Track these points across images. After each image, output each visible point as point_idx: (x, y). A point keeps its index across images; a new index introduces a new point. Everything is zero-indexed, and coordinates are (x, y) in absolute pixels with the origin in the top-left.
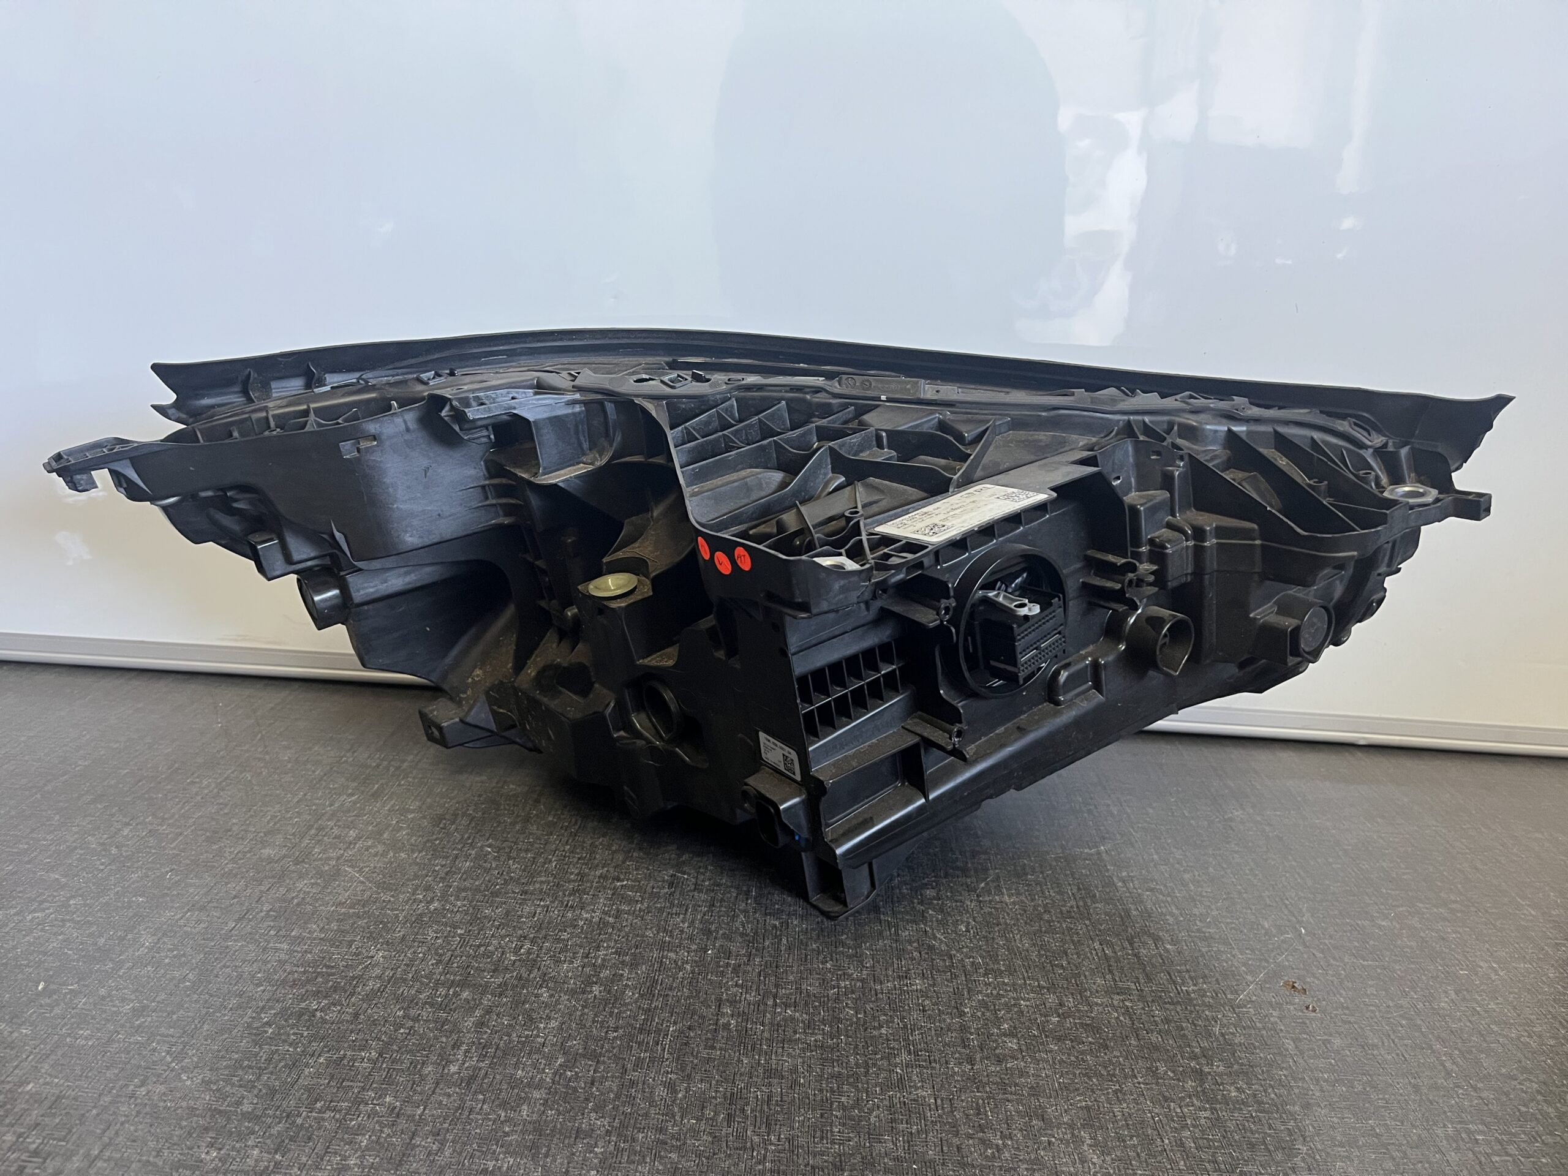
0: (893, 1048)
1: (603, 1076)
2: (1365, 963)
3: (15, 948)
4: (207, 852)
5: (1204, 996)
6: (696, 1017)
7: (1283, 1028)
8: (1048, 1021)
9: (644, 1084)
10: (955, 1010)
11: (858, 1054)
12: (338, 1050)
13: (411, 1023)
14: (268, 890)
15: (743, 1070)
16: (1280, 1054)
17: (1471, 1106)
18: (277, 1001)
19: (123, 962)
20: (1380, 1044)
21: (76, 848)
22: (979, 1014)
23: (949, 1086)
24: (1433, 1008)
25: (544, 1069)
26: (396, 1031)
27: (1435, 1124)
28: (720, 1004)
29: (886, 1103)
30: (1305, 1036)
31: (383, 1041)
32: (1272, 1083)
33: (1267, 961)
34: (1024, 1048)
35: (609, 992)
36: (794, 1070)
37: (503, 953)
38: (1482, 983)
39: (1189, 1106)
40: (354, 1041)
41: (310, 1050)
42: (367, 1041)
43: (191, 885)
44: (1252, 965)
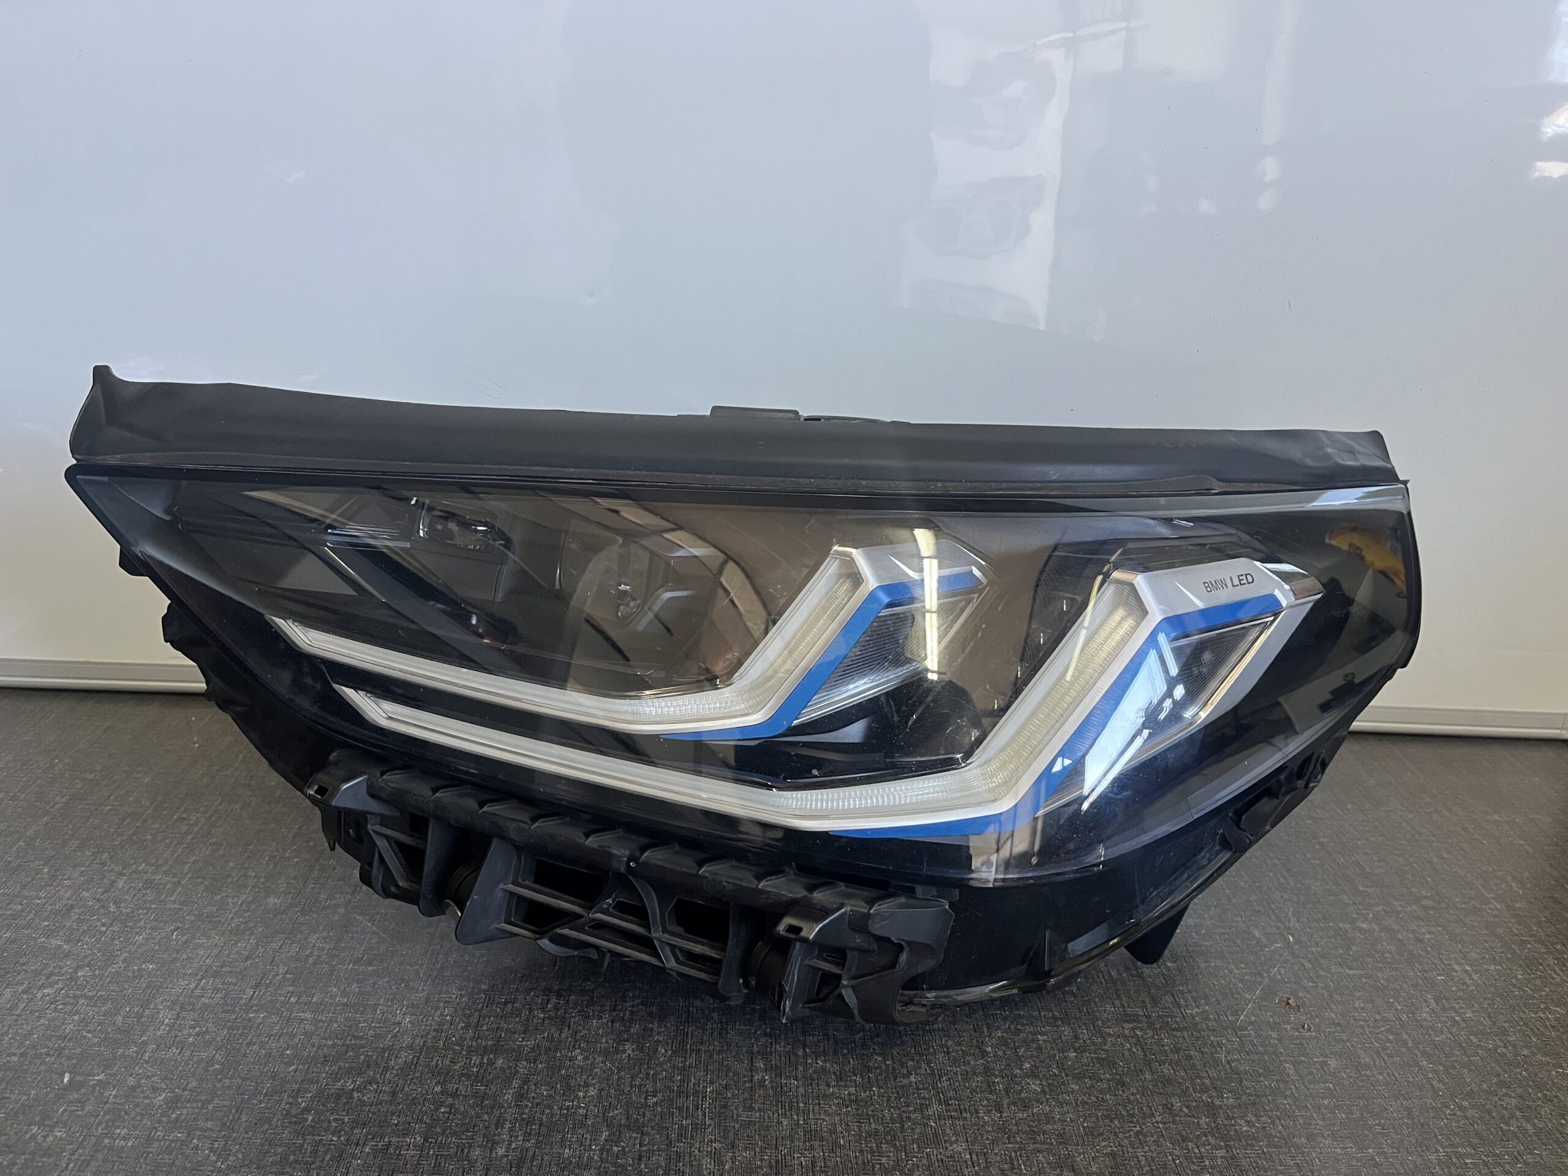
0: (924, 1098)
1: (650, 1149)
2: (1350, 972)
3: (31, 1033)
4: (209, 904)
5: (1208, 1019)
6: (731, 1074)
7: (1282, 1051)
8: (1066, 1058)
9: (690, 1156)
10: (978, 1050)
11: (892, 1107)
12: (382, 1137)
13: (450, 1100)
14: (280, 948)
15: (784, 1133)
16: (1284, 1081)
17: (1459, 1127)
18: (312, 1082)
19: (145, 1043)
20: (1372, 1063)
21: (72, 907)
22: (1000, 1053)
23: (982, 1138)
24: (1417, 1020)
25: (590, 1146)
26: (437, 1110)
27: (1428, 1149)
28: (752, 1057)
29: (924, 1161)
30: (1303, 1058)
31: (425, 1123)
32: (1278, 1114)
33: (1261, 976)
34: (1047, 1089)
35: (642, 1050)
36: (833, 1131)
37: (530, 1010)
38: (1460, 990)
39: (1205, 1145)
40: (396, 1125)
41: (354, 1139)
42: (409, 1124)
43: (201, 946)
44: (1247, 981)
